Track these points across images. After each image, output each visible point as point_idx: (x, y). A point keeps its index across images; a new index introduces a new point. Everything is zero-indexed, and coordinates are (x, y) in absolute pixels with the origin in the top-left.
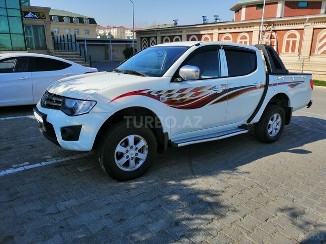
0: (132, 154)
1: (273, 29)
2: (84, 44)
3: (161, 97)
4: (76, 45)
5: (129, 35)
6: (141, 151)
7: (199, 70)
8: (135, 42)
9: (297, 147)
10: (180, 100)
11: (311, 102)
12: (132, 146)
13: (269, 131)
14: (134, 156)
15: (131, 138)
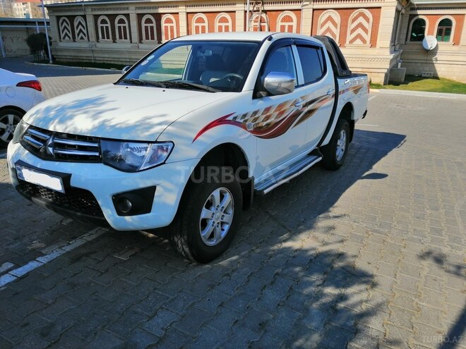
0: (218, 218)
1: (262, 9)
3: (247, 123)
6: (226, 211)
8: (48, 23)
9: (368, 171)
10: (266, 125)
11: (366, 111)
12: (218, 206)
13: (337, 154)
14: (220, 220)
15: (216, 193)
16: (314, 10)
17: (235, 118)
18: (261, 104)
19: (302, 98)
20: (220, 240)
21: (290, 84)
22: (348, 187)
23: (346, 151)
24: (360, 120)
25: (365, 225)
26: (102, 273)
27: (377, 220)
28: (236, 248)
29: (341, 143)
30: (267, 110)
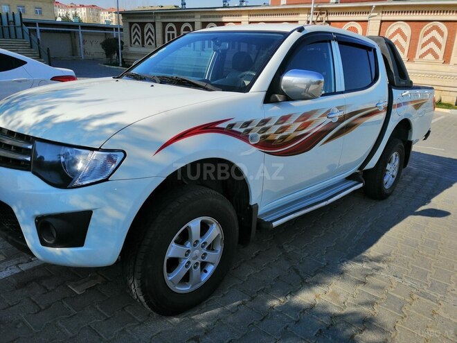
0: (196, 257)
1: (326, 19)
2: (36, 30)
3: (250, 134)
4: (22, 30)
5: (107, 18)
6: (211, 248)
7: (323, 80)
8: (121, 30)
9: (424, 205)
10: (280, 138)
11: (429, 132)
12: (197, 241)
13: (385, 180)
14: (199, 260)
15: (195, 225)
16: (382, 21)
17: (232, 125)
18: (275, 111)
19: (338, 108)
20: (198, 286)
21: (316, 86)
22: (394, 224)
23: (398, 178)
24: (421, 141)
25: (409, 283)
26: (40, 310)
27: (428, 277)
28: (224, 295)
29: (392, 168)
30: (284, 119)
